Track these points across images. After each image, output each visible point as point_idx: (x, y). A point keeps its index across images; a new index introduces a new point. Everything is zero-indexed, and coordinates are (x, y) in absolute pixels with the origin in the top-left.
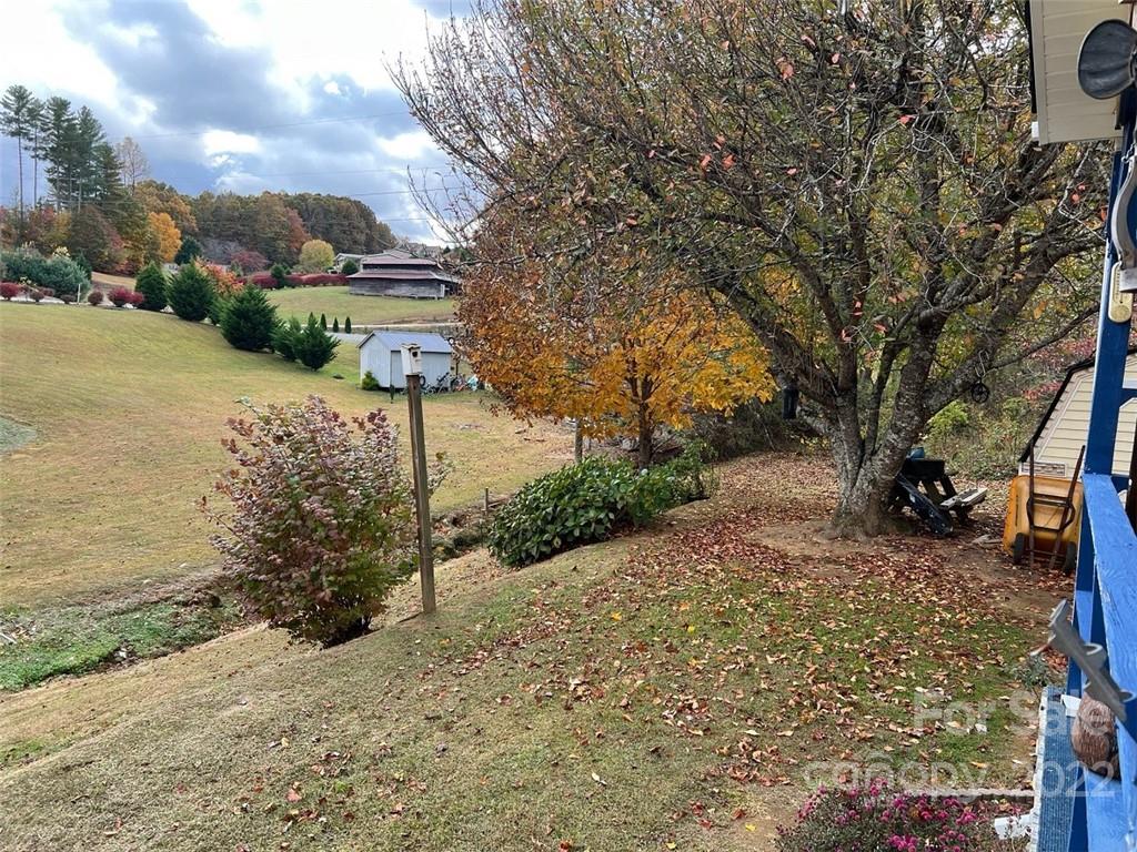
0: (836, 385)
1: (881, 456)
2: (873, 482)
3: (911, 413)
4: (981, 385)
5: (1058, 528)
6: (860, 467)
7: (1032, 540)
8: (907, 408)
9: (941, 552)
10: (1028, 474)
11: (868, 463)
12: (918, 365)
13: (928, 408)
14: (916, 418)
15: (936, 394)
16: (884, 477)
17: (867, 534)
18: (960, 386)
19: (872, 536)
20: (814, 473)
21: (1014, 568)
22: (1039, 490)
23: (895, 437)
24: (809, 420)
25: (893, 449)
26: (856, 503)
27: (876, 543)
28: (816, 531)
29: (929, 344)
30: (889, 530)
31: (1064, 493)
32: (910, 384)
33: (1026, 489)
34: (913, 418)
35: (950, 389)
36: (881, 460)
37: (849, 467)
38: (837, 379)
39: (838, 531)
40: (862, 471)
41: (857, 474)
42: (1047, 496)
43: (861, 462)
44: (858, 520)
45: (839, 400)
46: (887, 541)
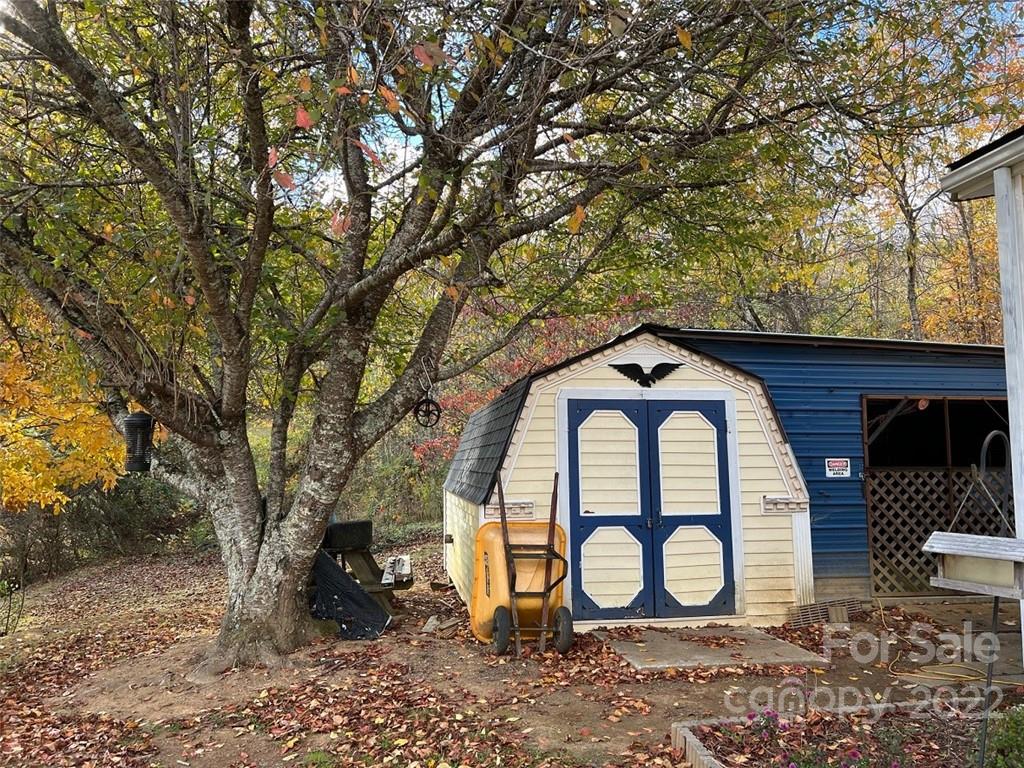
0: (217, 408)
1: (295, 519)
2: (284, 563)
3: (339, 446)
4: (429, 402)
5: (542, 590)
6: (261, 542)
7: (515, 613)
8: (333, 439)
9: (395, 658)
10: (500, 520)
11: (275, 533)
12: (346, 371)
13: (360, 438)
14: (346, 454)
15: (370, 416)
16: (300, 552)
17: (278, 651)
18: (402, 405)
19: (286, 653)
20: (175, 575)
21: (502, 662)
22: (514, 540)
23: (316, 485)
24: (173, 479)
25: (314, 506)
26: (258, 602)
27: (296, 663)
28: (191, 662)
29: (362, 339)
30: (311, 635)
31: (543, 540)
32: (334, 402)
33: (498, 542)
34: (341, 453)
35: (388, 410)
36: (295, 526)
37: (243, 544)
38: (220, 401)
39: (231, 655)
40: (265, 548)
41: (258, 553)
42: (527, 547)
43: (262, 534)
44: (260, 632)
45: (224, 434)
46: (313, 655)
